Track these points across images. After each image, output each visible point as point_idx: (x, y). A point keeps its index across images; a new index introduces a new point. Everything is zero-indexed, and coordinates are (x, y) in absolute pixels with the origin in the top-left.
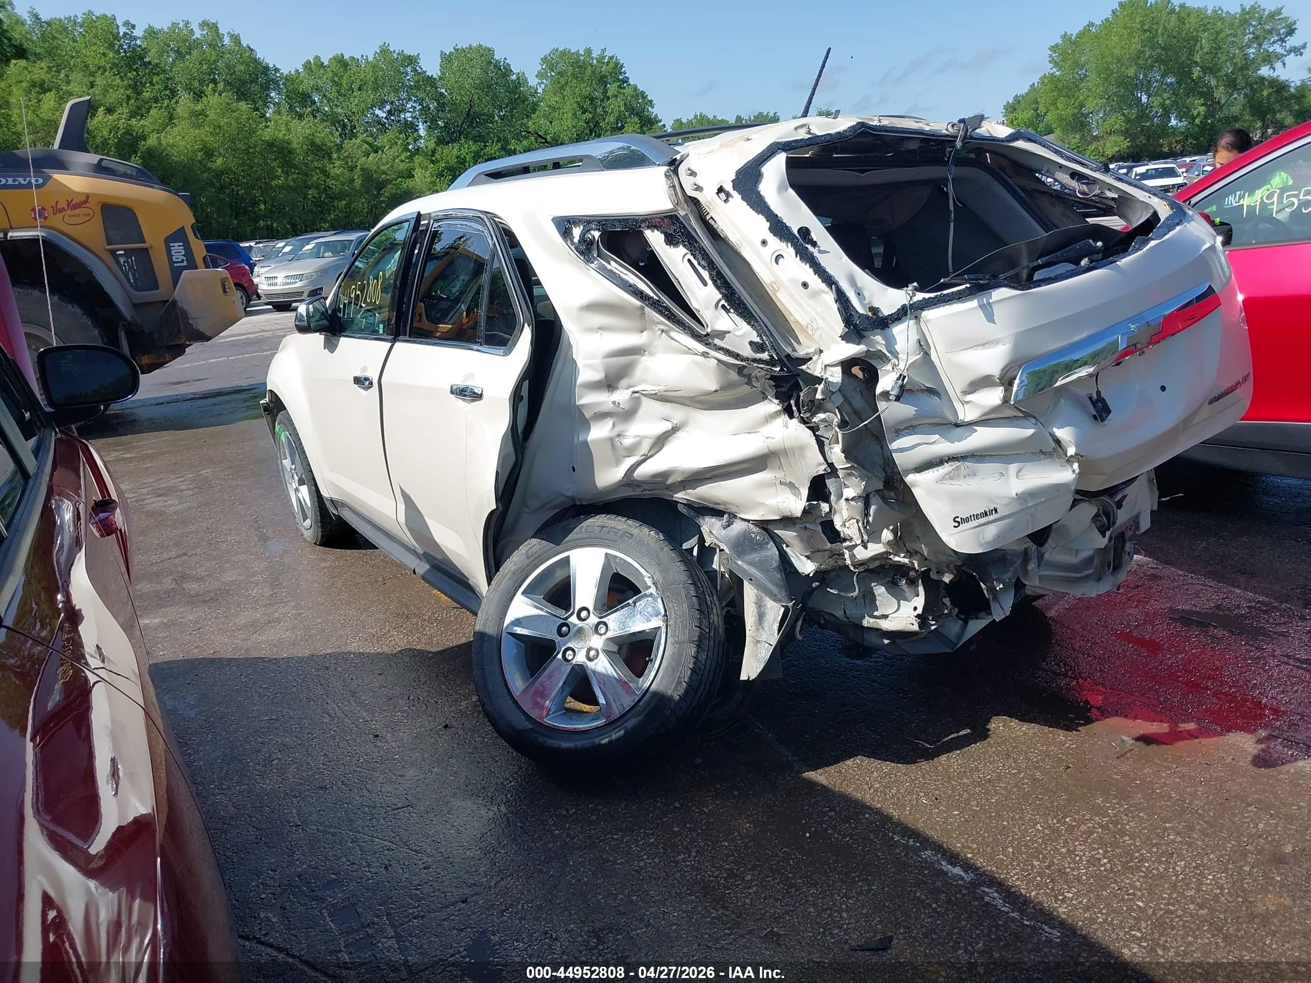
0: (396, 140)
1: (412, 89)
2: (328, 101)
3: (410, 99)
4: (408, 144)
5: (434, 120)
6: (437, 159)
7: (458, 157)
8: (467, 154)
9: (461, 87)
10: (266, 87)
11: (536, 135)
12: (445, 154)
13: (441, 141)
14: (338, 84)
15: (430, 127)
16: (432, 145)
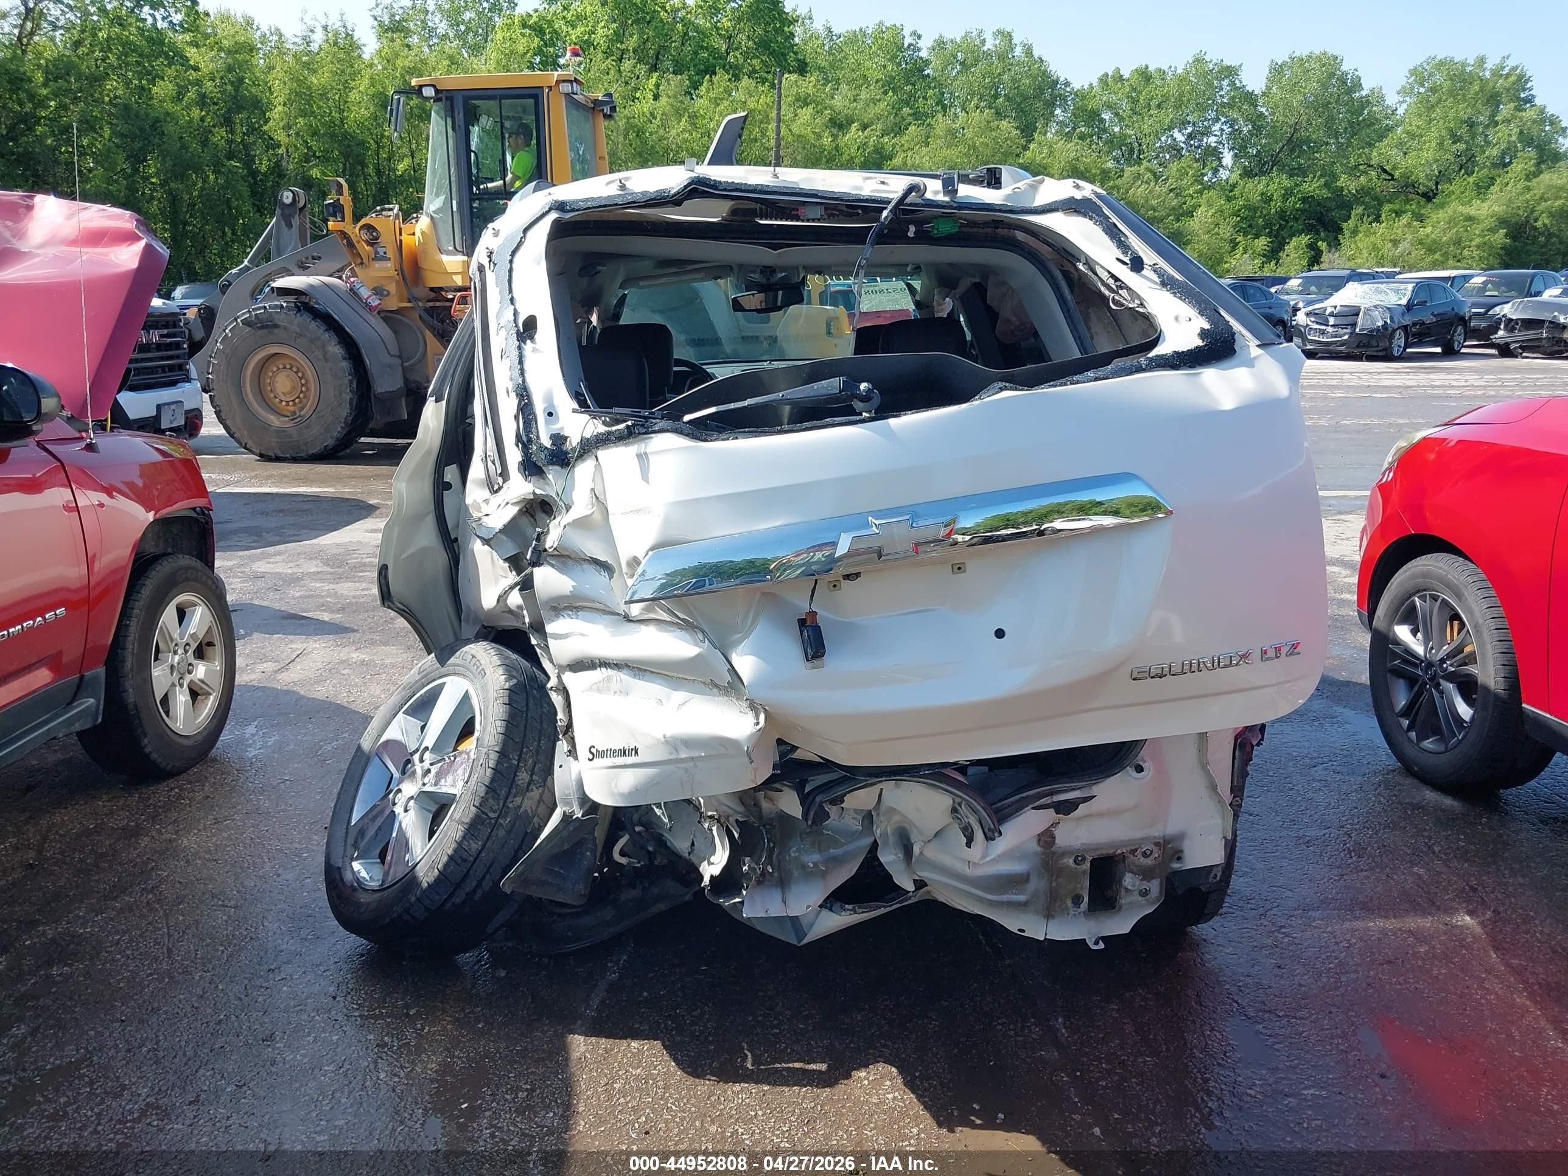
0: (1187, 169)
1: (1224, 107)
2: (1119, 120)
3: (1217, 120)
4: (1203, 175)
5: (1243, 148)
6: (1235, 195)
7: (1263, 194)
8: (1276, 190)
9: (1288, 106)
10: (1051, 105)
11: (1380, 170)
12: (1246, 190)
13: (1248, 174)
14: (1135, 101)
15: (1236, 155)
16: (1235, 177)
